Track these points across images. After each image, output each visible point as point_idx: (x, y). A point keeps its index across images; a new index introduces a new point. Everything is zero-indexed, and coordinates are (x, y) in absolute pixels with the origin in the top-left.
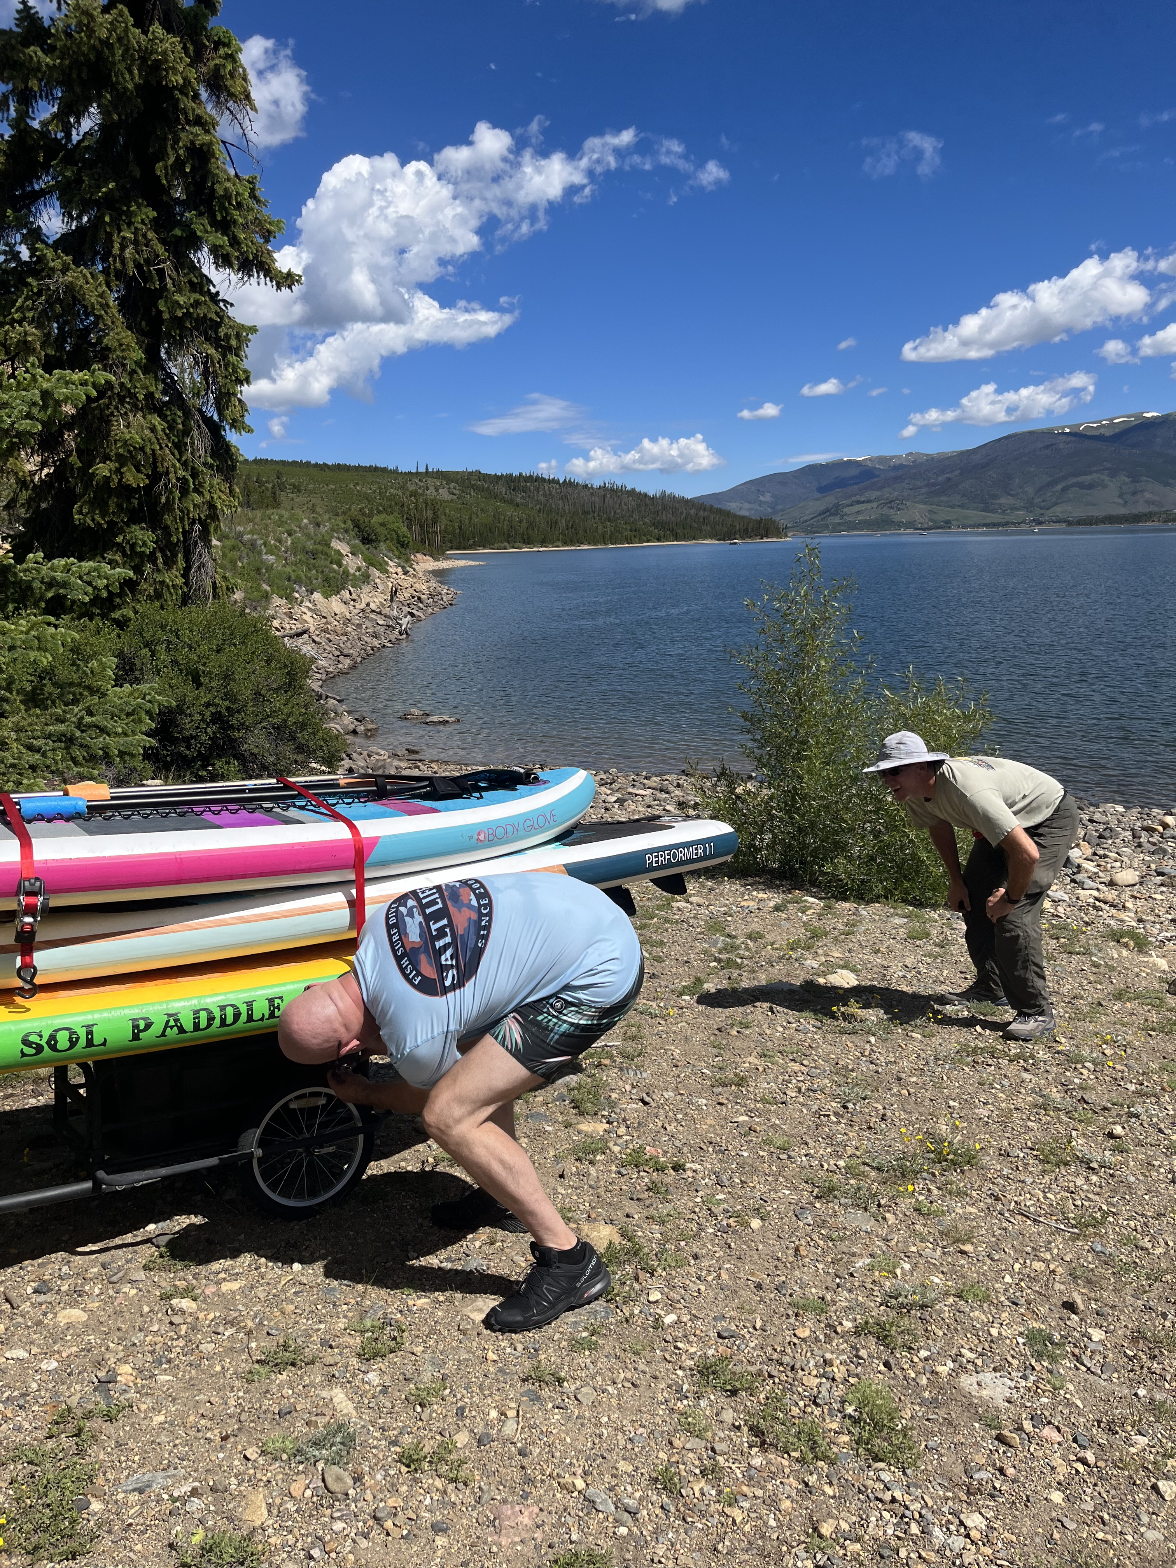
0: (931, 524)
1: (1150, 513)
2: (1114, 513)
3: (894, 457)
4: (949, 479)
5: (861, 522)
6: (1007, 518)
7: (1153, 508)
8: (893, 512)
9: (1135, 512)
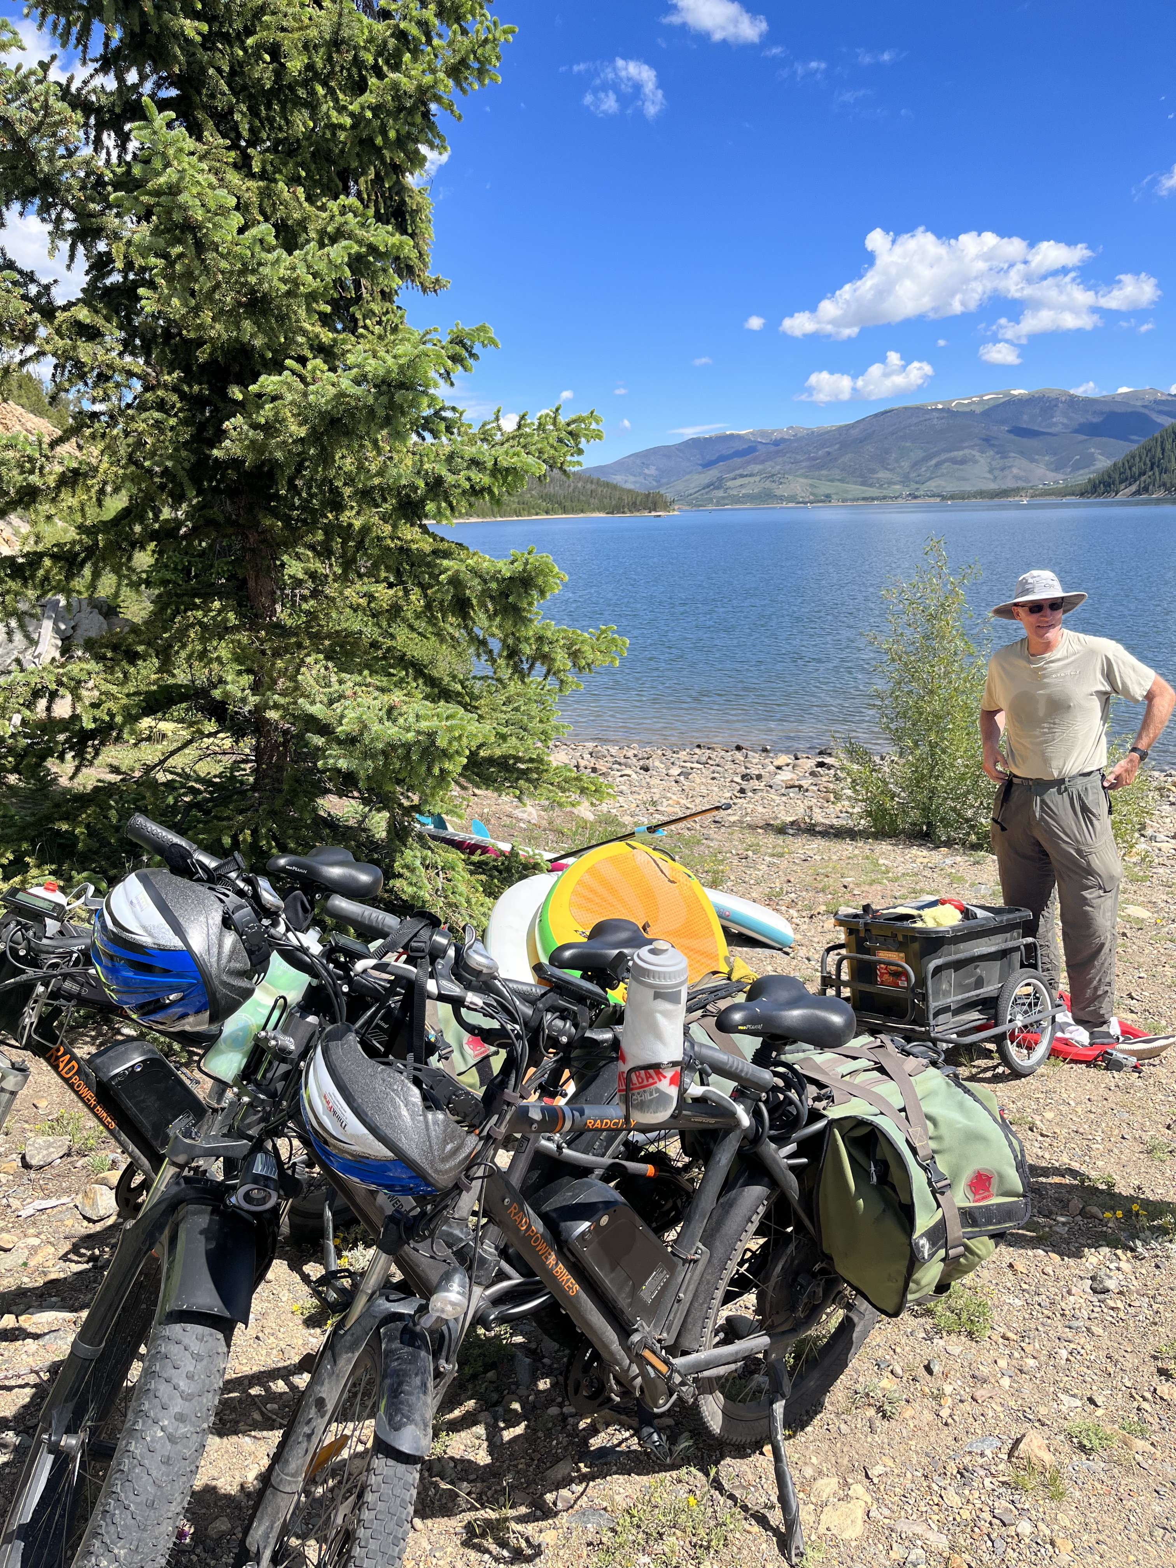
0: (812, 498)
1: (1018, 488)
2: (985, 488)
3: (774, 431)
4: (829, 453)
5: (744, 496)
6: (885, 493)
7: (1021, 484)
8: (774, 485)
9: (1004, 487)
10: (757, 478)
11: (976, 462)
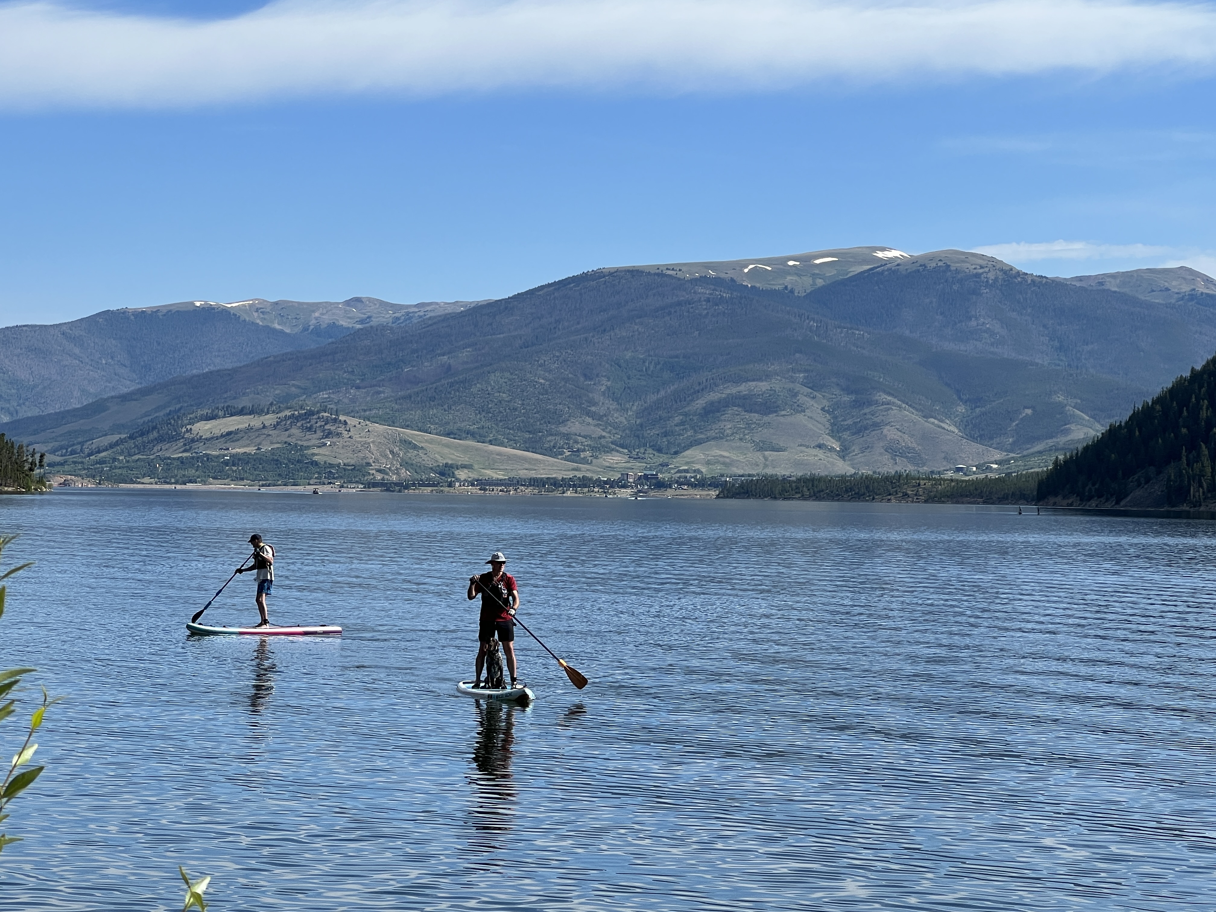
0: (405, 474)
1: (899, 476)
2: (820, 472)
3: (316, 306)
4: (448, 369)
5: (236, 460)
6: (585, 471)
7: (904, 467)
8: (313, 439)
9: (866, 471)
10: (270, 419)
11: (800, 409)
